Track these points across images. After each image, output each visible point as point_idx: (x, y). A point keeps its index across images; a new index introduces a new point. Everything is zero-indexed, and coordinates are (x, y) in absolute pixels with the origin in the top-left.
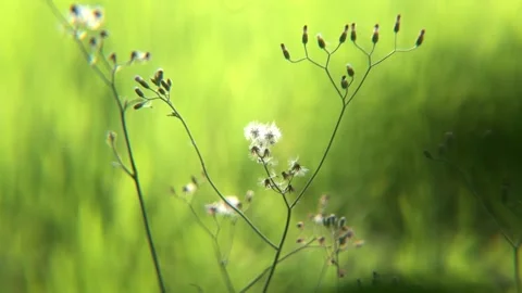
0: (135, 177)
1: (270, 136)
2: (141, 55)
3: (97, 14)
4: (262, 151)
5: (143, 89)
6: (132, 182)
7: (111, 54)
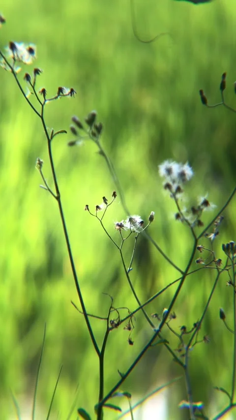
0: (58, 198)
1: (182, 175)
2: (67, 91)
3: (31, 51)
4: (174, 187)
5: (77, 129)
6: (56, 202)
7: (41, 90)
